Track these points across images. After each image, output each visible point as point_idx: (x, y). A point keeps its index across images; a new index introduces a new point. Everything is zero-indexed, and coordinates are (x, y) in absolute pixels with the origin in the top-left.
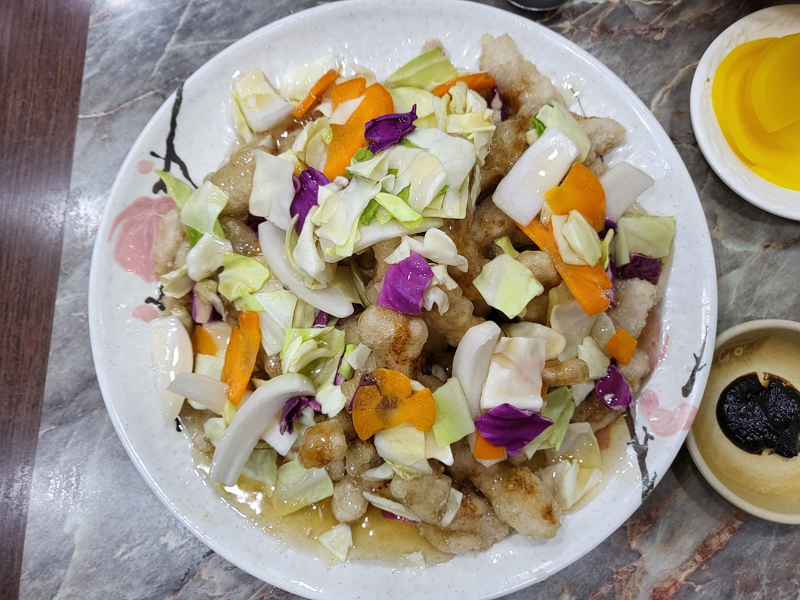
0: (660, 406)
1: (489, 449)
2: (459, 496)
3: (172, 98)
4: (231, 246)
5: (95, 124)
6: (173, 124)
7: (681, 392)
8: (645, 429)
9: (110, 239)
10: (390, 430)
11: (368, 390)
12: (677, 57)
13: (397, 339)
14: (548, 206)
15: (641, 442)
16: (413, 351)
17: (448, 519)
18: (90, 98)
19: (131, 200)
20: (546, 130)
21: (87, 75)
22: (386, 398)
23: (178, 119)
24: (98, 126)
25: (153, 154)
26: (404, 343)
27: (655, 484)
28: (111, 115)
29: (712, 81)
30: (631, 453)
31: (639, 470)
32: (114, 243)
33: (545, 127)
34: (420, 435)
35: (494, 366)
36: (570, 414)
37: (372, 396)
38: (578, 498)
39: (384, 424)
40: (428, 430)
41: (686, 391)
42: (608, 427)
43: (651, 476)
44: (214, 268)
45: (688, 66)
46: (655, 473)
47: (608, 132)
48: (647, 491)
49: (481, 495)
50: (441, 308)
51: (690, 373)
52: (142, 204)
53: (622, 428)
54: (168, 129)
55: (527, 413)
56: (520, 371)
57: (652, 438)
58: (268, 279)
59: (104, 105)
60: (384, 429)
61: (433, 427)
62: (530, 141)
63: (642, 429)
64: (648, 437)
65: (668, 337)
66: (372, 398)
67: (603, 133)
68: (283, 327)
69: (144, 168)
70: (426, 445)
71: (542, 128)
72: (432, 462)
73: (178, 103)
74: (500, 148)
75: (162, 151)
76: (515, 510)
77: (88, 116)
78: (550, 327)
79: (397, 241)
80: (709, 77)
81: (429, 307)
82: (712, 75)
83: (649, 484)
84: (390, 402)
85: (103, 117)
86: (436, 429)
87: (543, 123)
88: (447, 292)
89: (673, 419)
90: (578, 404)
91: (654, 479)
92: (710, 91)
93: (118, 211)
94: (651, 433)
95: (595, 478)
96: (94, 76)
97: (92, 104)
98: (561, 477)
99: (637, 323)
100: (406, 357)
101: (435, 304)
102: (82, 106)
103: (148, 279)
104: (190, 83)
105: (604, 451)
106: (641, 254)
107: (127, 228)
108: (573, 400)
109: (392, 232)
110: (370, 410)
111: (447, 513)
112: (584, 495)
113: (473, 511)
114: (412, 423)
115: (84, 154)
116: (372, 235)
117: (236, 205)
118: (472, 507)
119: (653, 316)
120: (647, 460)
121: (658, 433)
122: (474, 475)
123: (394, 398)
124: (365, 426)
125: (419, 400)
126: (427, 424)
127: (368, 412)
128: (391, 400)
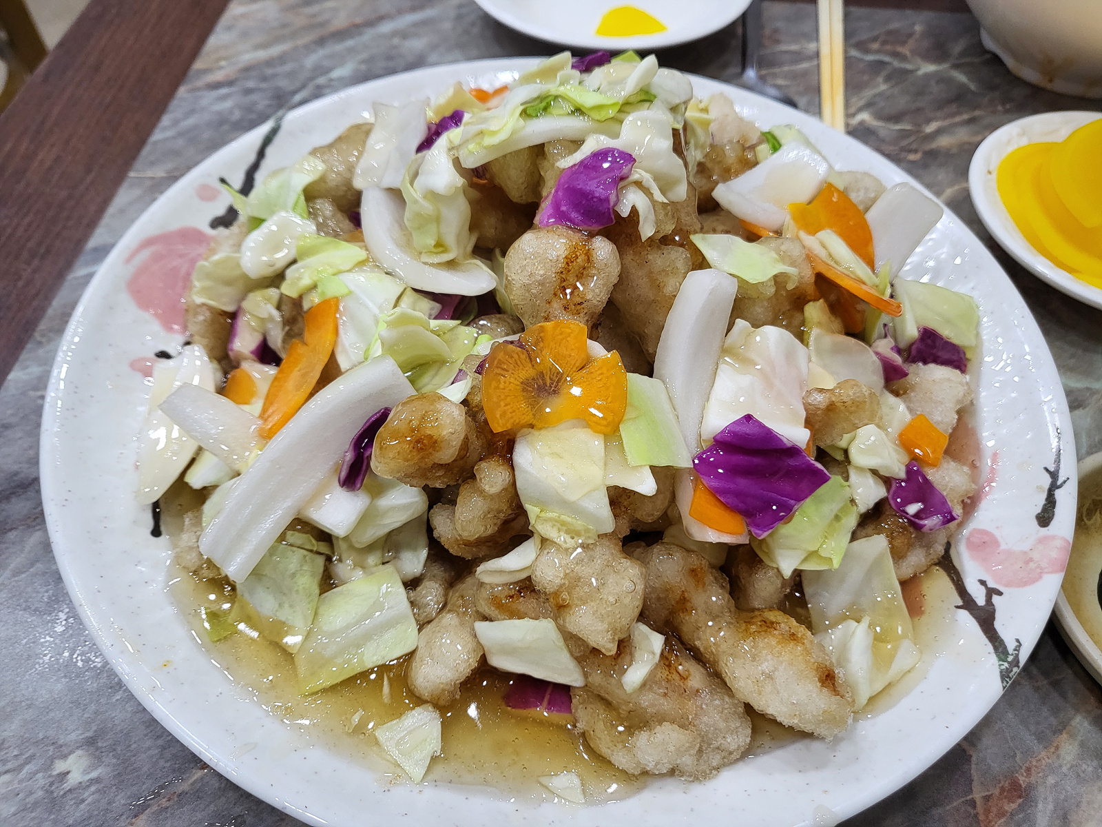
0: (1003, 547)
3: (265, 129)
4: (315, 228)
6: (261, 154)
7: (1034, 522)
8: (983, 583)
9: (128, 260)
10: (543, 432)
12: (940, 177)
14: (792, 222)
15: (981, 601)
16: (595, 290)
17: (635, 675)
18: (153, 158)
19: (175, 226)
20: (782, 148)
22: (541, 375)
23: (269, 151)
24: (151, 186)
25: (223, 181)
26: (580, 276)
27: (1023, 659)
29: (994, 175)
30: (966, 620)
31: (986, 641)
33: (780, 145)
34: (597, 443)
35: (722, 367)
38: (879, 687)
39: (532, 417)
40: (611, 432)
41: (1044, 519)
42: (918, 578)
43: (1011, 646)
44: (282, 256)
45: (956, 187)
46: (1018, 641)
47: (867, 189)
48: (1009, 671)
49: (698, 657)
50: (645, 224)
51: (1045, 494)
52: (190, 236)
54: (252, 158)
55: (785, 440)
56: (767, 378)
57: (1000, 593)
58: (364, 261)
60: (532, 426)
61: (622, 427)
62: (760, 158)
63: (979, 583)
64: (991, 592)
65: (994, 454)
68: (376, 311)
69: (206, 194)
70: (605, 464)
71: (777, 146)
73: (274, 132)
75: (237, 180)
77: (142, 175)
80: (991, 170)
81: (625, 212)
82: (994, 166)
83: (1010, 658)
86: (626, 431)
87: (779, 141)
89: (1031, 560)
90: (862, 511)
91: (1019, 650)
92: (995, 185)
94: (991, 584)
95: (905, 656)
98: (844, 648)
100: (582, 298)
101: (634, 211)
104: (293, 117)
105: (917, 620)
106: (937, 332)
107: (157, 258)
108: (852, 501)
110: (512, 380)
112: (889, 685)
113: (683, 678)
115: (121, 211)
117: (333, 181)
118: (680, 669)
119: (965, 413)
120: (998, 625)
121: (1006, 585)
122: (685, 610)
123: (555, 374)
124: (502, 404)
125: (599, 372)
126: (610, 418)
127: (510, 383)
128: (551, 379)
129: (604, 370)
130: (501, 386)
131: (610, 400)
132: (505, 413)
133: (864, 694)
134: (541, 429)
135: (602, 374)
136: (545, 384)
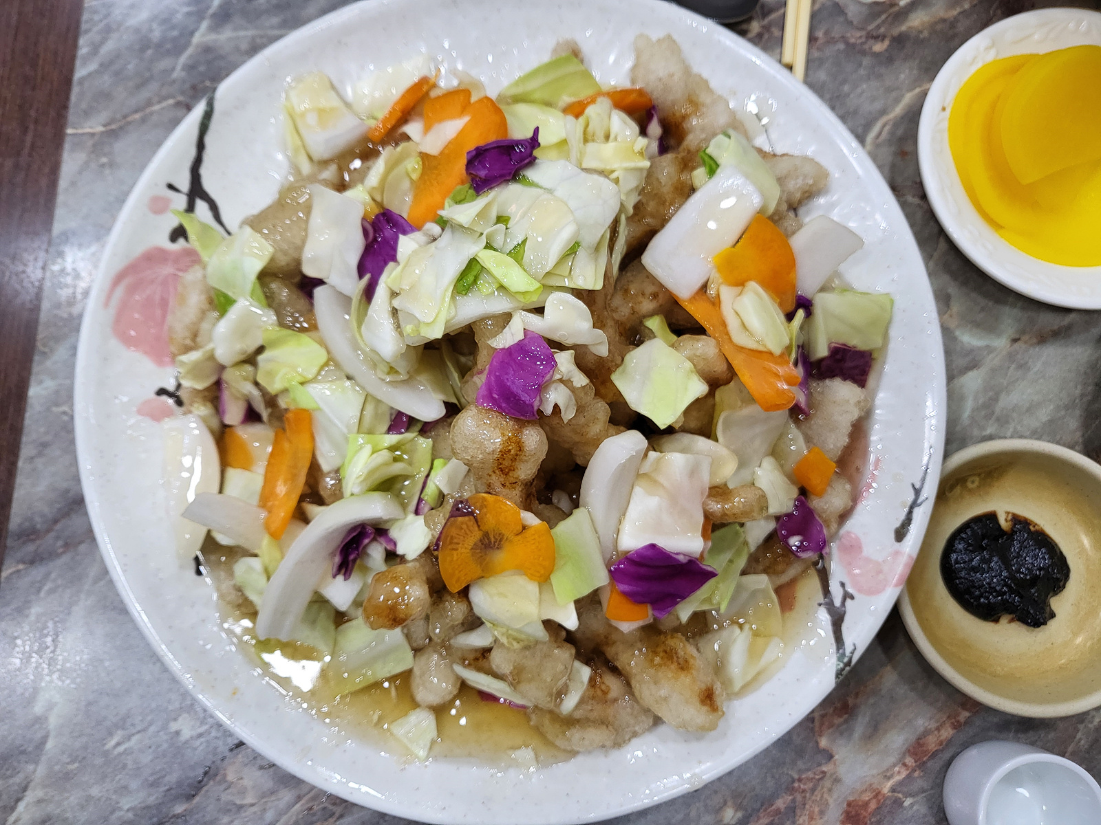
0: (865, 553)
1: (627, 607)
2: (585, 672)
3: (199, 109)
4: (275, 318)
5: (90, 143)
6: (201, 146)
7: (892, 535)
8: (843, 585)
9: (107, 304)
10: (491, 579)
11: (462, 523)
12: (902, 76)
13: (504, 453)
14: (717, 275)
15: (837, 603)
16: (526, 470)
17: (570, 703)
18: (84, 106)
19: (139, 250)
20: (719, 171)
21: (80, 72)
22: (486, 535)
23: (208, 140)
24: (94, 145)
25: (171, 187)
26: (514, 460)
27: (854, 660)
28: (113, 131)
29: (948, 111)
30: (824, 616)
31: (833, 641)
32: (112, 311)
33: (718, 166)
34: (533, 588)
35: (638, 490)
36: (742, 563)
37: (468, 531)
38: (749, 677)
39: (483, 570)
40: (544, 580)
41: (900, 534)
42: (793, 582)
43: (848, 648)
44: (251, 347)
45: (917, 90)
46: (854, 645)
47: (805, 176)
48: (843, 669)
49: (615, 671)
50: (565, 411)
51: (906, 510)
52: (154, 257)
53: (812, 584)
54: (193, 152)
55: (681, 558)
56: (674, 499)
57: (852, 598)
58: (326, 364)
59: (104, 116)
60: (483, 577)
61: (552, 577)
62: (696, 183)
63: (839, 585)
64: (847, 596)
65: (877, 461)
66: (466, 534)
67: (797, 177)
68: (345, 430)
69: (158, 206)
70: (540, 603)
71: (714, 166)
72: (550, 625)
73: (208, 116)
74: (655, 192)
75: (184, 184)
76: (663, 693)
77: (80, 131)
78: (716, 440)
79: (507, 317)
80: (946, 105)
81: (548, 410)
82: (949, 102)
83: (846, 660)
84: (493, 540)
85: (102, 133)
86: (555, 579)
87: (716, 160)
88: (573, 390)
89: (880, 572)
90: (753, 548)
91: (852, 653)
92: (946, 124)
93: (119, 265)
94: (850, 590)
95: (774, 650)
96: (90, 75)
97: (87, 114)
98: (725, 650)
99: (837, 440)
100: (517, 478)
101: (556, 406)
102: (72, 115)
103: (159, 361)
104: (225, 90)
105: (787, 614)
106: (845, 345)
107: (132, 290)
108: (746, 543)
109: (499, 305)
110: (463, 550)
111: (568, 696)
112: (759, 674)
113: (605, 693)
114: (522, 570)
115: (73, 184)
116: (471, 309)
117: (283, 261)
118: (603, 687)
119: (859, 430)
120: (844, 627)
121: (860, 591)
122: (607, 644)
123: (498, 535)
124: (457, 572)
125: (533, 538)
126: (542, 572)
127: (461, 554)
128: (494, 537)
129: (536, 536)
130: (455, 559)
131: (541, 558)
132: (459, 578)
133: (737, 685)
134: (488, 577)
135: (534, 539)
136: (490, 542)
